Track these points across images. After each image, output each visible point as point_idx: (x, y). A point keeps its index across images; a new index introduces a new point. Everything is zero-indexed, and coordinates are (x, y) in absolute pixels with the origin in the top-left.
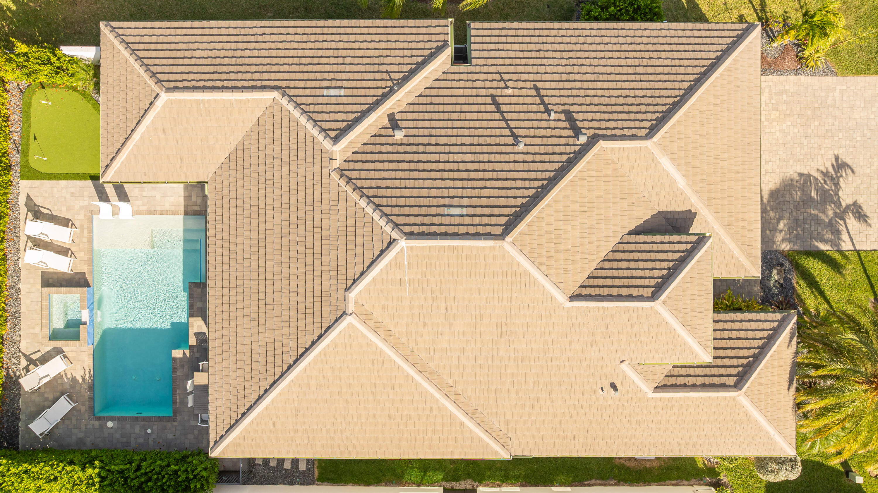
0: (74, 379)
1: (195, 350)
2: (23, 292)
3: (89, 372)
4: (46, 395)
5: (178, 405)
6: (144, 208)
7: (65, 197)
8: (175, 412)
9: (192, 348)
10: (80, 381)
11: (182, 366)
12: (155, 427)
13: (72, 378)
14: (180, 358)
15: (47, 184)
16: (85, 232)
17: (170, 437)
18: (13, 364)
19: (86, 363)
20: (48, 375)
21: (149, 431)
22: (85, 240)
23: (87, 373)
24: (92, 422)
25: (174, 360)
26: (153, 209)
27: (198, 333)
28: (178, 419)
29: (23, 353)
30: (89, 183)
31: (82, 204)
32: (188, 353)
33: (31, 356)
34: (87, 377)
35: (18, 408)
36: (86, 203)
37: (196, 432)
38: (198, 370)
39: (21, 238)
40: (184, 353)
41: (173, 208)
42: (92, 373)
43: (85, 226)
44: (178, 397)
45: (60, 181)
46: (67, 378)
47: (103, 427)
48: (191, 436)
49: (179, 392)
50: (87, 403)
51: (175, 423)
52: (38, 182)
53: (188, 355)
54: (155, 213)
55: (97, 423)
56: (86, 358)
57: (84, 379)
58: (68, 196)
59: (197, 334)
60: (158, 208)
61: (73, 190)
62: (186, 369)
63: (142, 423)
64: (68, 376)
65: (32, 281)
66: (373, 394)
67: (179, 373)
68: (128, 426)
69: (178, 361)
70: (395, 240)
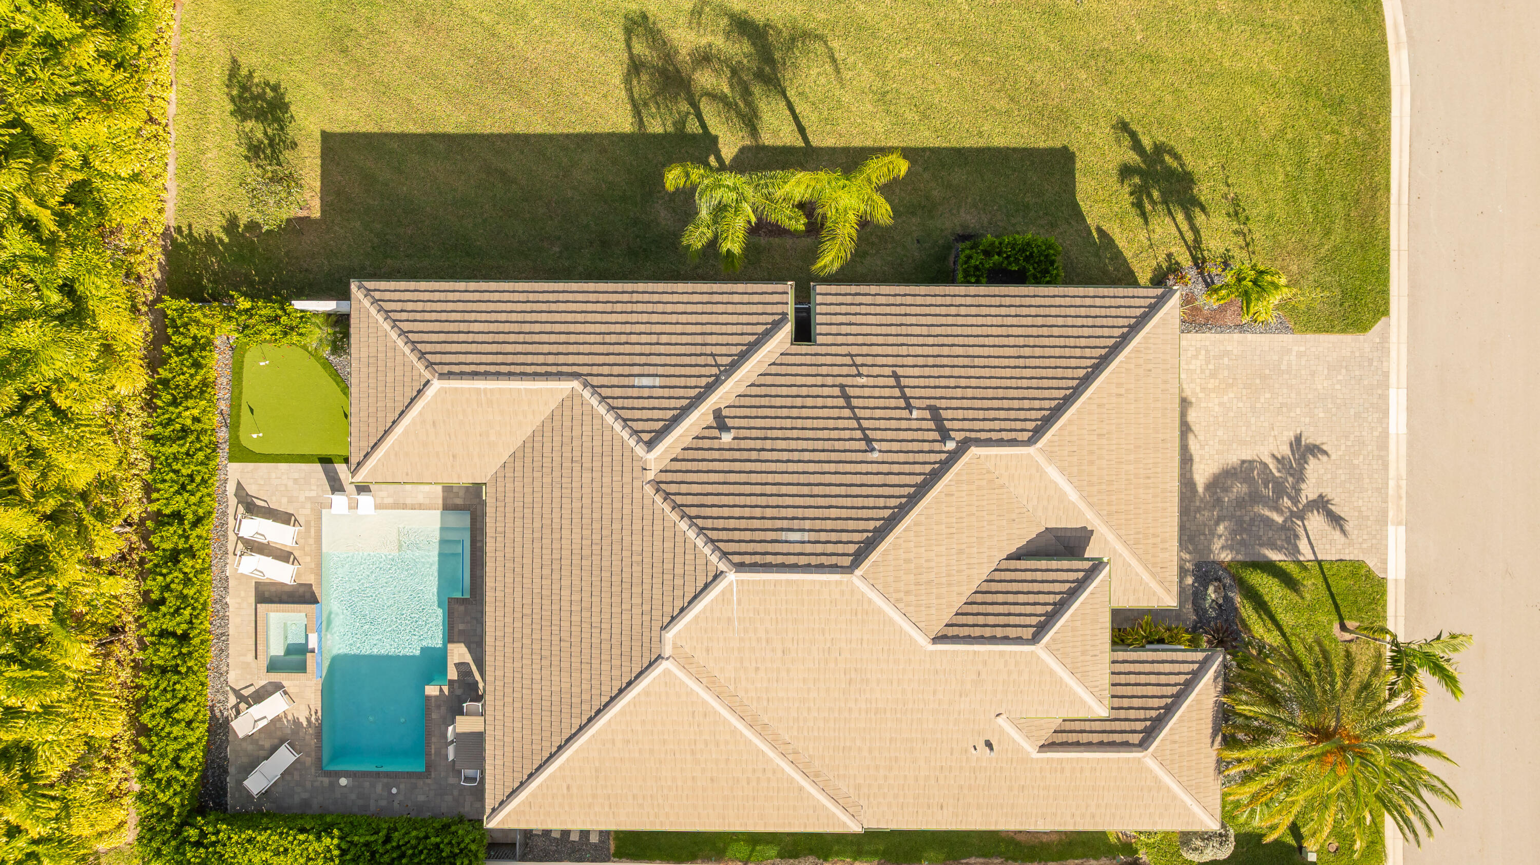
0: (296, 722)
1: (456, 685)
2: (231, 609)
3: (316, 713)
4: (261, 743)
5: (433, 757)
6: (390, 501)
7: (286, 486)
8: (428, 766)
9: (451, 682)
10: (305, 724)
11: (438, 707)
12: (402, 786)
13: (294, 721)
14: (436, 697)
15: (264, 467)
16: (313, 531)
17: (421, 798)
18: (219, 702)
19: (313, 701)
20: (265, 717)
21: (394, 791)
22: (312, 541)
23: (313, 713)
24: (320, 779)
25: (428, 698)
26: (402, 501)
27: (459, 664)
28: (433, 775)
29: (231, 688)
30: (318, 467)
31: (308, 494)
32: (446, 689)
33: (242, 692)
34: (313, 719)
35: (226, 758)
36: (313, 494)
37: (456, 793)
38: (461, 714)
39: (230, 538)
40: (441, 690)
41: (427, 501)
42: (319, 714)
43: (312, 523)
44: (433, 747)
45: (279, 464)
46: (288, 721)
47: (334, 785)
48: (449, 798)
49: (434, 740)
50: (313, 754)
51: (428, 781)
52: (251, 466)
53: (446, 693)
54: (404, 507)
55: (326, 780)
56: (313, 695)
57: (308, 720)
58: (290, 483)
59: (457, 665)
60: (409, 501)
61: (296, 475)
62: (443, 710)
63: (385, 780)
64: (289, 718)
65: (243, 594)
66: (693, 752)
67: (434, 716)
68: (367, 784)
69: (433, 700)
70: (722, 572)
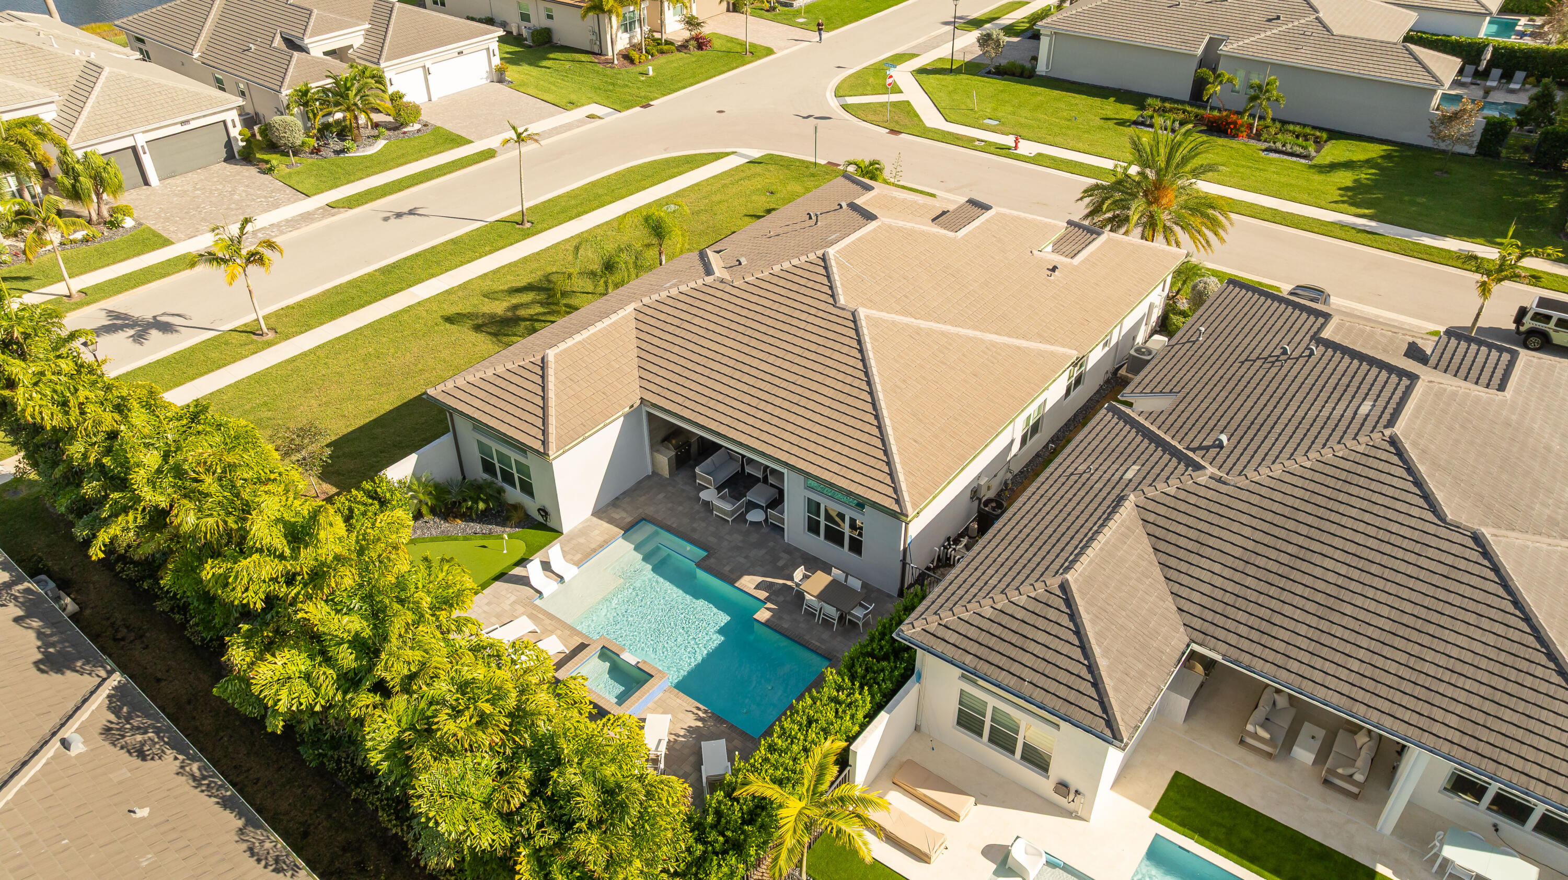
0: (691, 729)
1: (773, 597)
3: (699, 709)
5: (823, 648)
9: (769, 599)
10: (700, 724)
11: (783, 619)
13: (688, 731)
14: (771, 614)
16: (540, 616)
19: (684, 704)
22: (547, 621)
23: (696, 711)
25: (767, 621)
30: (497, 584)
31: (509, 602)
34: (702, 715)
36: (513, 599)
41: (606, 537)
42: (703, 707)
50: (734, 735)
54: (595, 551)
56: (678, 701)
57: (700, 719)
59: (758, 588)
60: (593, 546)
61: (485, 601)
62: (786, 617)
67: (786, 625)
69: (772, 620)
